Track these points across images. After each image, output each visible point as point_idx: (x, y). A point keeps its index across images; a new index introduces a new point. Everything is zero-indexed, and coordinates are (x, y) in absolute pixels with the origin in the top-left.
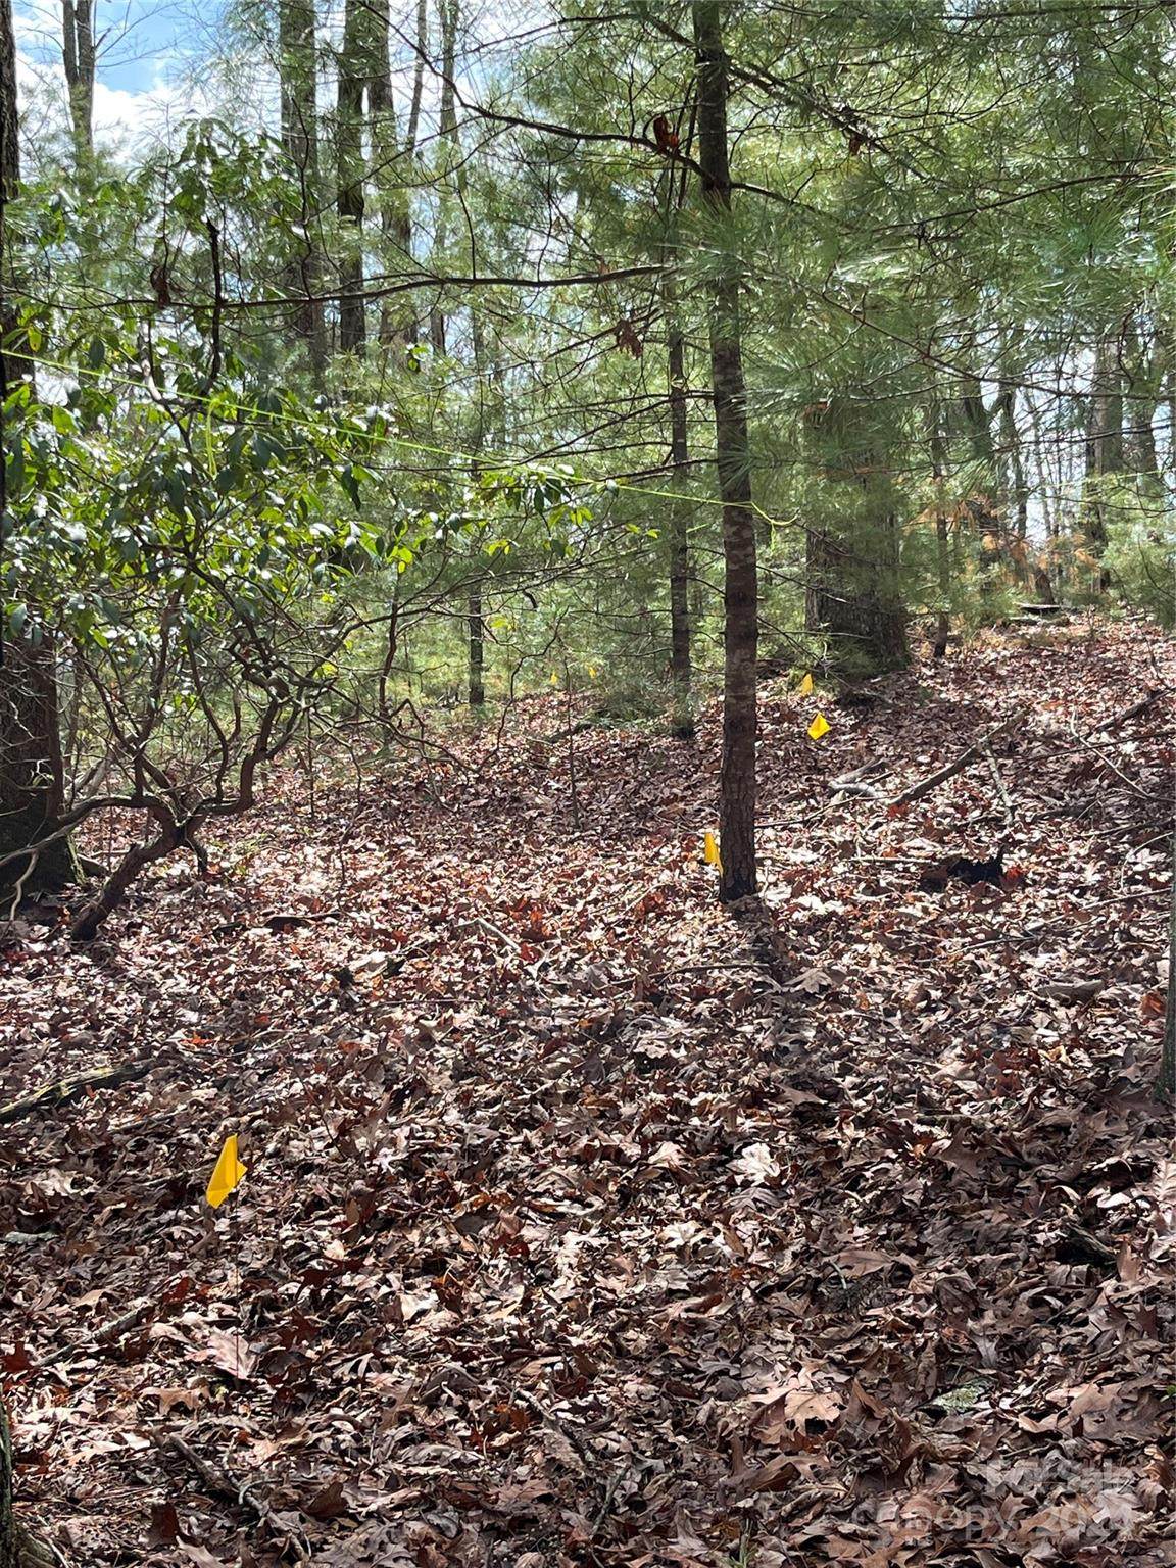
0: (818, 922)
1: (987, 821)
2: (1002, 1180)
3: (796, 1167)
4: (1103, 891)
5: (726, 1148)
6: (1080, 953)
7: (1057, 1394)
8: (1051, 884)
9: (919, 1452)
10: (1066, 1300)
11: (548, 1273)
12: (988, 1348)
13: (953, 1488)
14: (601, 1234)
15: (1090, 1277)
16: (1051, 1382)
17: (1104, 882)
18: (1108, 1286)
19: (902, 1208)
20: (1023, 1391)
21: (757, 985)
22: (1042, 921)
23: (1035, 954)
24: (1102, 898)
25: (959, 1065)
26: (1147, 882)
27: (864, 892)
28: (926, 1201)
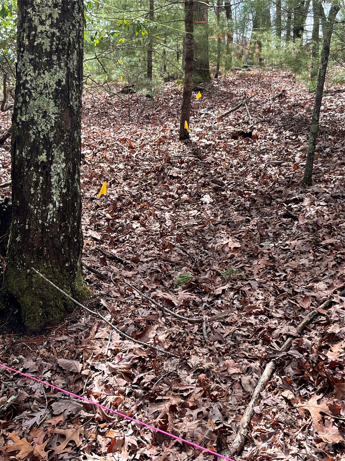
0: (207, 146)
1: (245, 123)
2: (268, 202)
3: (217, 200)
4: (278, 140)
5: (199, 196)
6: (275, 155)
7: (287, 242)
8: (265, 138)
9: (260, 253)
10: (287, 225)
11: (164, 221)
12: (271, 235)
13: (268, 259)
14: (174, 213)
15: (291, 221)
16: (286, 240)
17: (279, 138)
18: (296, 222)
19: (245, 208)
20: (280, 242)
21: (196, 160)
22: (265, 147)
23: (264, 155)
24: (278, 142)
25: (252, 179)
26: (289, 138)
27: (218, 139)
28: (250, 206)
